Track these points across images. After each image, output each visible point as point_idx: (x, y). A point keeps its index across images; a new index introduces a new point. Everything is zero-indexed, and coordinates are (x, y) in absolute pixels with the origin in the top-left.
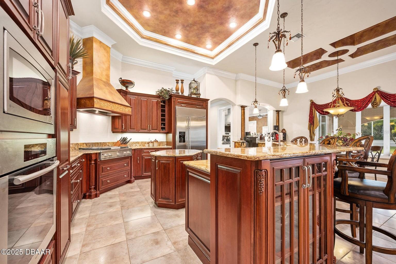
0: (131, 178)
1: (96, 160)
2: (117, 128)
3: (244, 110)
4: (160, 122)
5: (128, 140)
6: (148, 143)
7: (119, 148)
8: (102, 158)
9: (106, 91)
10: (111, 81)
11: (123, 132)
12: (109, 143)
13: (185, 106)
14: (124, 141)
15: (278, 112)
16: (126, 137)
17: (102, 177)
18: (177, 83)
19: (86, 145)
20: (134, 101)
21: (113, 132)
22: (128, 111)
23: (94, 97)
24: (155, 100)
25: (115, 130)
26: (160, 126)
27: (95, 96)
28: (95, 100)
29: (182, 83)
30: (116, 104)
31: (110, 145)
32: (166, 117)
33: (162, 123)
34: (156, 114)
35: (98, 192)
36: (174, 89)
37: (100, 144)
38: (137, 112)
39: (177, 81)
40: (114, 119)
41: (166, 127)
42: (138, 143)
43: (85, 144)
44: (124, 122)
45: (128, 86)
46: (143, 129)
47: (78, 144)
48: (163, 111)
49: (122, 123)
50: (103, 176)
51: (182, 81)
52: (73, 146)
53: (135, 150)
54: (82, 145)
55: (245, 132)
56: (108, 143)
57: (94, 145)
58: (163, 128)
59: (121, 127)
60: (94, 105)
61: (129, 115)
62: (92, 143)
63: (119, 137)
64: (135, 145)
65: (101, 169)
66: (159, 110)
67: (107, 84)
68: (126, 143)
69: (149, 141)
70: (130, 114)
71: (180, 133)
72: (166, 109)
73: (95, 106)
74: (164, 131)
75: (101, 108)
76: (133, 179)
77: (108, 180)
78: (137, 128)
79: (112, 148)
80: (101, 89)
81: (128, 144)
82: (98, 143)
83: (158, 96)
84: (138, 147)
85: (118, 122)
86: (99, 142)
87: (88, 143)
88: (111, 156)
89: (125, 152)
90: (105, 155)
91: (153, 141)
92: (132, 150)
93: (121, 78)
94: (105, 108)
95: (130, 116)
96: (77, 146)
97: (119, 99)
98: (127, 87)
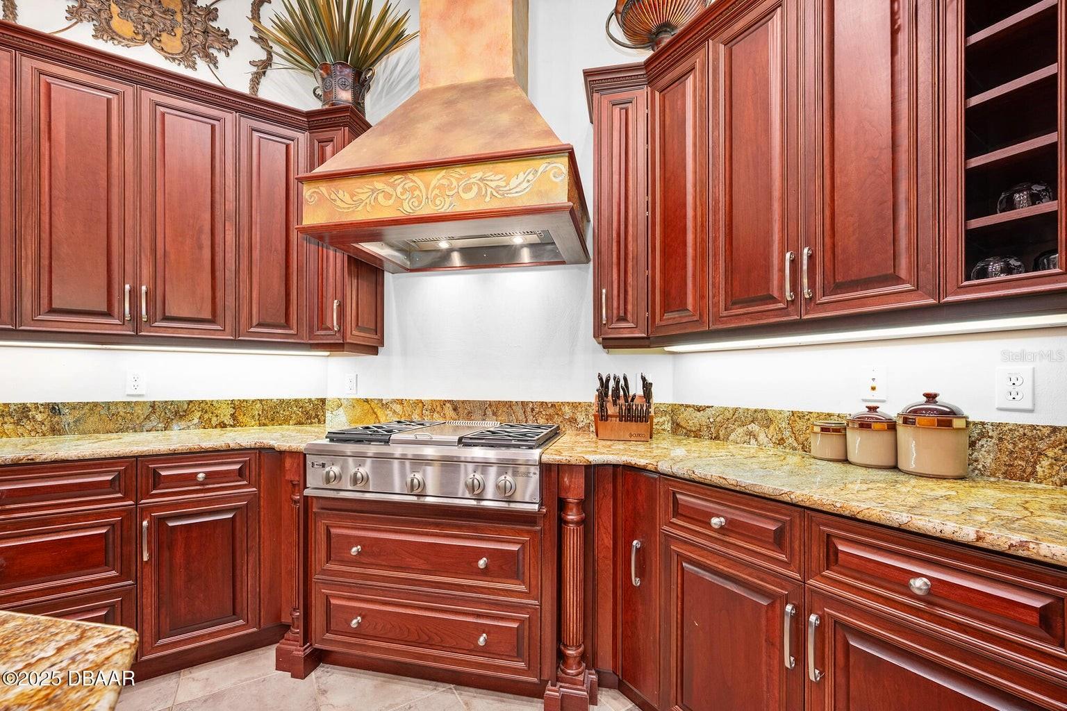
8: (314, 482)
12: (575, 406)
17: (323, 583)
19: (455, 409)
43: (448, 405)
47: (421, 401)
50: (330, 581)
52: (403, 411)
54: (439, 409)
56: (567, 409)
57: (489, 412)
62: (484, 402)
64: (740, 430)
86: (514, 399)
87: (463, 402)
96: (418, 411)
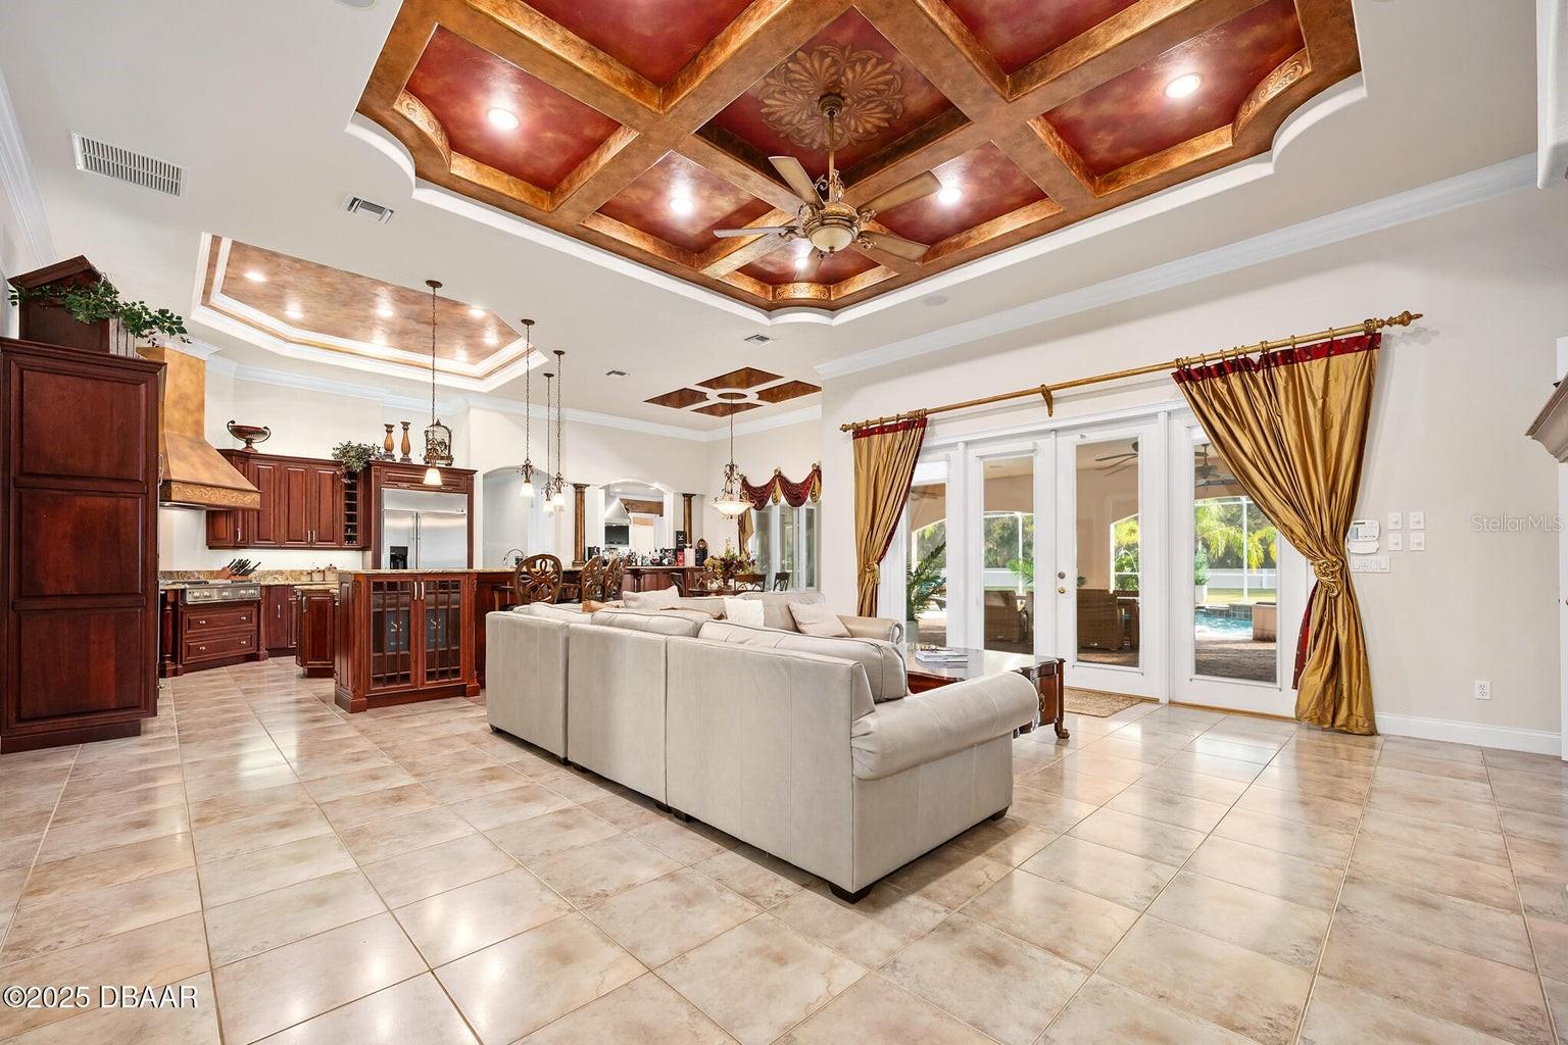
0: (258, 650)
1: (175, 605)
2: (220, 539)
3: (582, 493)
4: (343, 521)
5: (252, 566)
6: (310, 574)
7: (229, 581)
8: (189, 599)
9: (196, 460)
10: (206, 436)
11: (237, 547)
13: (408, 488)
14: (241, 568)
15: (688, 497)
16: (245, 559)
17: (187, 638)
18: (390, 432)
20: (267, 474)
21: (210, 548)
22: (252, 500)
23: (171, 481)
24: (328, 472)
25: (214, 542)
26: (341, 533)
27: (173, 477)
28: (174, 486)
29: (406, 429)
30: (220, 489)
31: (201, 577)
32: (360, 512)
33: (348, 527)
34: (331, 505)
35: (180, 667)
36: (381, 444)
37: (175, 574)
38: (277, 500)
39: (389, 428)
40: (213, 517)
41: (359, 534)
42: (281, 573)
44: (240, 524)
45: (251, 439)
46: (292, 539)
48: (351, 497)
49: (236, 526)
50: (189, 637)
51: (406, 426)
53: (269, 587)
55: (587, 546)
58: (350, 539)
59: (232, 536)
60: (170, 496)
61: (253, 510)
63: (226, 558)
64: (270, 576)
65: (185, 623)
66: (338, 498)
67: (199, 441)
68: (247, 573)
69: (314, 568)
70: (258, 507)
71: (393, 549)
72: (359, 492)
73: (173, 498)
74: (354, 544)
75: (186, 500)
76: (263, 652)
77: (202, 645)
78: (277, 539)
79: (211, 582)
80: (183, 458)
81: (252, 575)
82: (171, 573)
83: (337, 464)
84: (281, 581)
85: (224, 527)
88: (210, 597)
89: (243, 592)
90: (197, 594)
91: (322, 568)
92: (262, 587)
93: (233, 422)
94: (196, 501)
95: (258, 513)
97: (229, 475)
98: (249, 442)
